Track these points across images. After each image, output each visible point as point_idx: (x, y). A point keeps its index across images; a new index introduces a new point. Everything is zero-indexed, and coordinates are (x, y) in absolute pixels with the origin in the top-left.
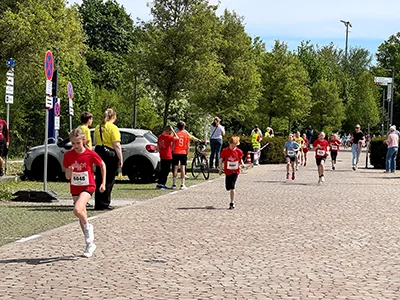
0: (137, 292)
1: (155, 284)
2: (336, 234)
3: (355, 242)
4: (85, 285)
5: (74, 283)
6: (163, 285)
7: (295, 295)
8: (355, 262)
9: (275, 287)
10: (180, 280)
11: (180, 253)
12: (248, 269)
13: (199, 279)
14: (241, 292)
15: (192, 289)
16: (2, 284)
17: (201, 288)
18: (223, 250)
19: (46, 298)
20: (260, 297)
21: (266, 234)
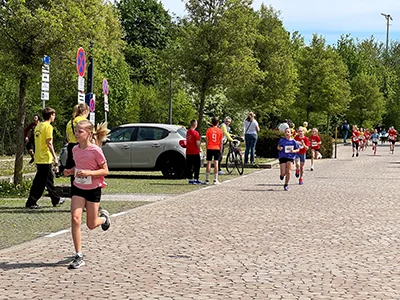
0: (158, 287)
1: (177, 279)
2: (366, 229)
3: (383, 237)
4: (107, 280)
5: (98, 278)
6: (185, 281)
7: (317, 291)
8: (381, 257)
9: (298, 283)
10: (203, 275)
11: (205, 248)
12: (271, 264)
13: (221, 274)
14: (262, 288)
15: (213, 284)
16: (26, 279)
17: (223, 284)
18: (249, 245)
19: (68, 291)
20: (281, 293)
21: (294, 229)
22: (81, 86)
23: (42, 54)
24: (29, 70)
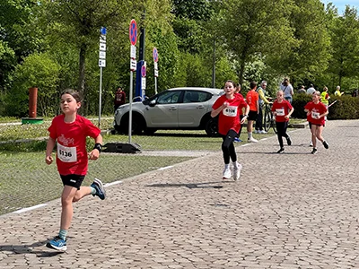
0: (199, 231)
1: (216, 225)
4: (154, 225)
5: (146, 223)
6: (224, 226)
7: (343, 237)
9: (326, 229)
10: (239, 221)
11: (243, 198)
12: (303, 213)
13: (256, 220)
14: (294, 233)
15: (249, 230)
16: (84, 222)
17: (257, 229)
18: (283, 196)
19: (121, 234)
20: (310, 238)
21: (324, 182)
22: (133, 53)
23: (99, 25)
24: (88, 40)
